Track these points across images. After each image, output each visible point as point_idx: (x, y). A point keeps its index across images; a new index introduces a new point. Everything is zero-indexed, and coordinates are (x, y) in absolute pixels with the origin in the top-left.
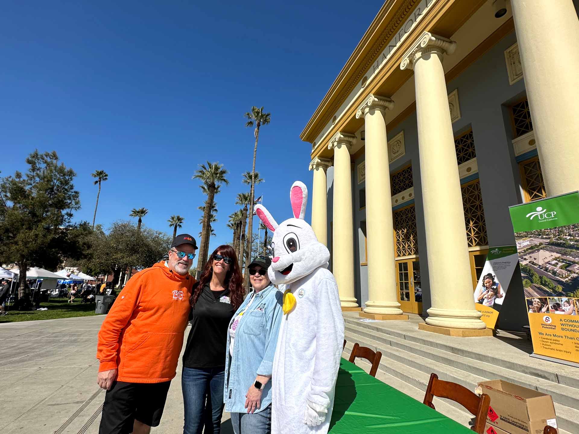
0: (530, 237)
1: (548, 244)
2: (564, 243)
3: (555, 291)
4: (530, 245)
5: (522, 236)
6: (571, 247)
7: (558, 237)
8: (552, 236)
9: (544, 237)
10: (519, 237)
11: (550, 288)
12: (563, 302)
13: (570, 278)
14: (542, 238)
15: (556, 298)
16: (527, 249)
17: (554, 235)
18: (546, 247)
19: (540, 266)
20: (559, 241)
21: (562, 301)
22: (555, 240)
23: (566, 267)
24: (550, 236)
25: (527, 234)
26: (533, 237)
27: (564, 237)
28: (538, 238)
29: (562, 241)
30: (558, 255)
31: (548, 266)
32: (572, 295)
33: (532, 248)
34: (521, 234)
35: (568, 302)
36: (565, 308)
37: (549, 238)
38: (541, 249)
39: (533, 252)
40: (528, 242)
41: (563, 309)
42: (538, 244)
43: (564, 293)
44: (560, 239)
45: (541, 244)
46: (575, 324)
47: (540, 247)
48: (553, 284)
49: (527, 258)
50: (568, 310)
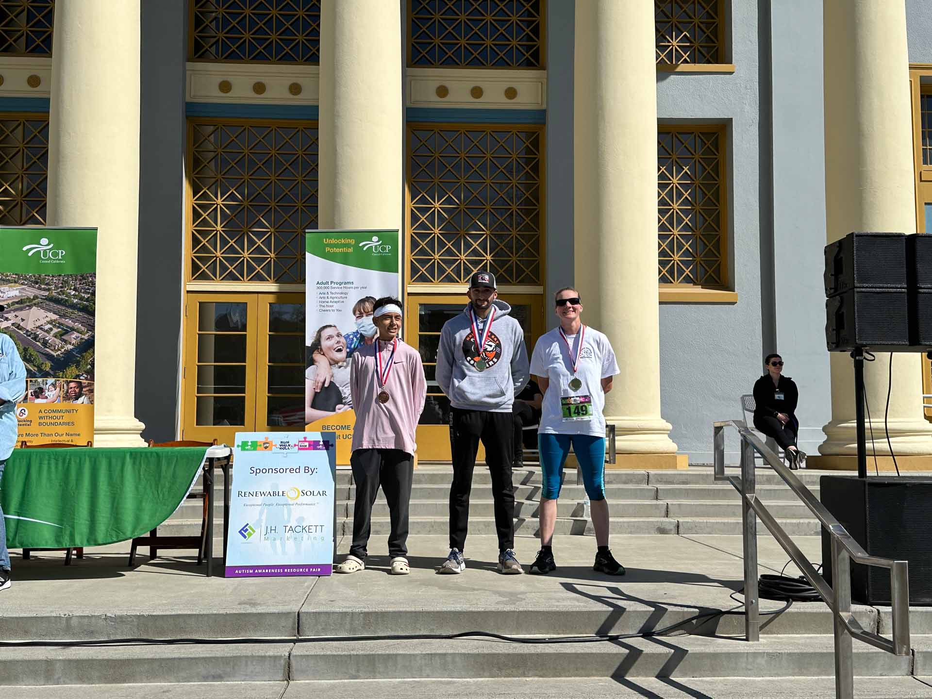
0: (22, 284)
1: (46, 299)
2: (66, 300)
3: (40, 370)
4: (19, 297)
5: (8, 280)
6: (73, 306)
7: (60, 289)
8: (53, 287)
9: (43, 286)
10: (4, 280)
11: (35, 366)
12: (47, 386)
13: (63, 350)
14: (39, 288)
15: (40, 380)
16: (13, 304)
17: (55, 286)
18: (41, 303)
19: (27, 331)
20: (60, 297)
21: (46, 384)
22: (55, 294)
23: (61, 335)
24: (50, 287)
25: (19, 278)
26: (27, 284)
27: (69, 291)
28: (33, 287)
29: (63, 297)
30: (55, 317)
31: (39, 332)
32: (61, 376)
33: (21, 302)
34: (8, 276)
35: (54, 385)
36: (49, 393)
37: (49, 290)
38: (35, 304)
39: (21, 309)
40: (18, 291)
41: (46, 395)
42: (32, 298)
43: (51, 372)
44: (63, 293)
45: (36, 297)
46: (56, 414)
47: (34, 302)
48: (41, 359)
49: (9, 318)
50: (51, 396)
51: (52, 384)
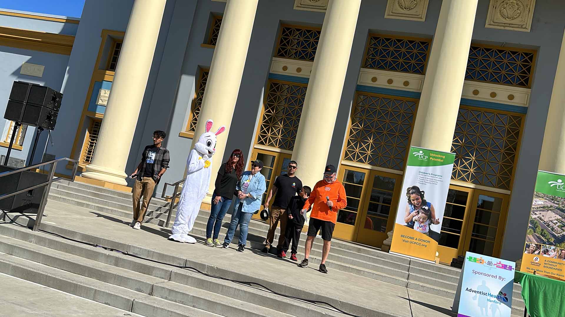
0: (545, 199)
1: (556, 208)
3: (548, 241)
4: (543, 205)
5: (540, 196)
7: (564, 205)
8: (561, 203)
9: (556, 202)
10: (537, 196)
11: (546, 239)
12: (551, 249)
13: (561, 234)
14: (554, 203)
15: (547, 246)
16: (540, 208)
18: (554, 210)
19: (545, 222)
20: (563, 208)
21: (550, 248)
22: (561, 207)
23: (561, 227)
25: (544, 196)
26: (547, 200)
28: (551, 201)
30: (560, 217)
31: (551, 223)
32: (558, 246)
33: (544, 207)
34: (539, 194)
35: (554, 250)
36: (551, 253)
37: (558, 204)
38: (550, 210)
39: (543, 211)
40: (543, 202)
41: (550, 254)
42: (549, 206)
43: (554, 243)
45: (551, 206)
46: (553, 264)
47: (550, 208)
48: (549, 236)
49: (537, 214)
50: (552, 255)
51: (553, 249)
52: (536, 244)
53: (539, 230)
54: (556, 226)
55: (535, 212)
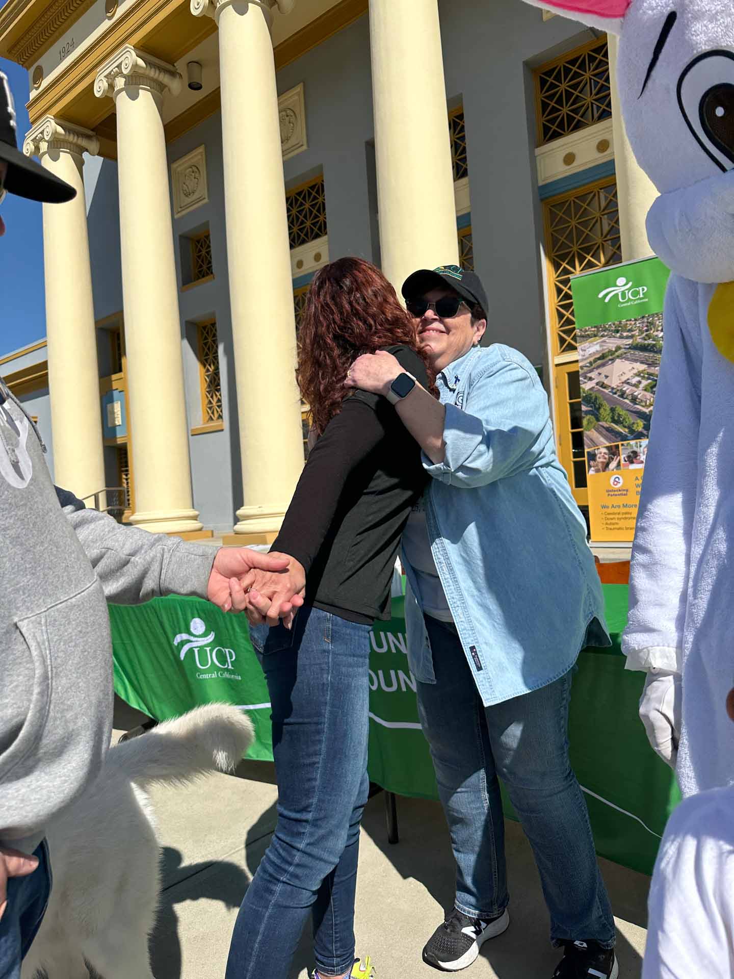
0: (603, 336)
1: (630, 348)
2: (654, 345)
3: (632, 431)
4: (601, 351)
5: (588, 335)
7: (645, 334)
8: (636, 333)
9: (625, 334)
10: (583, 337)
11: (625, 427)
12: (642, 449)
14: (621, 337)
15: (633, 442)
16: (595, 361)
17: (639, 330)
18: (625, 353)
19: (613, 388)
20: (646, 342)
22: (640, 340)
24: (633, 333)
25: (598, 331)
26: (607, 336)
27: (656, 333)
28: (614, 337)
29: (650, 341)
30: (643, 367)
31: (626, 387)
33: (603, 357)
34: (587, 331)
37: (632, 337)
38: (618, 357)
39: (603, 365)
40: (598, 345)
41: (641, 459)
42: (614, 349)
44: (649, 337)
45: (618, 348)
47: (617, 354)
48: (631, 419)
49: (593, 377)
52: (607, 448)
53: (605, 412)
54: (640, 388)
55: (589, 375)
